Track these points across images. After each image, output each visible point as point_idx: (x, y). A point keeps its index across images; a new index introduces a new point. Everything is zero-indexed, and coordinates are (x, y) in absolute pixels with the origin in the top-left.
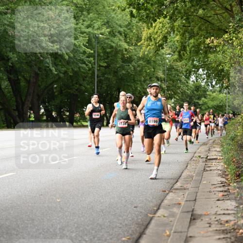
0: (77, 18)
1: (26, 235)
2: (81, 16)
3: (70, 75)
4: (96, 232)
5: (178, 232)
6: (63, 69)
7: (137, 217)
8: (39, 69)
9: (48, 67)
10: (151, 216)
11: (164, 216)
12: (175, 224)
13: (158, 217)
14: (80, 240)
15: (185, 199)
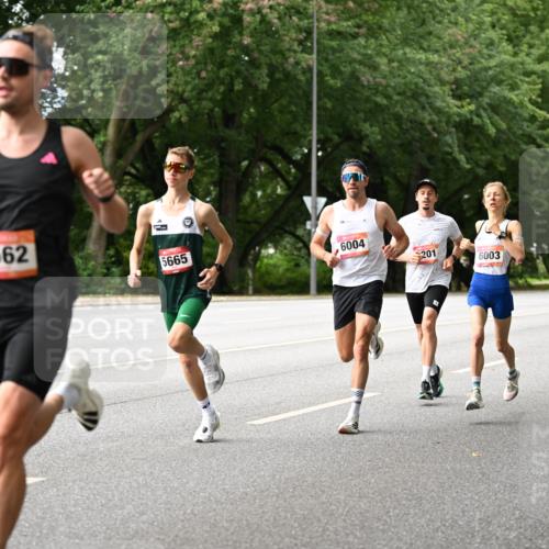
0: (516, 41)
2: (524, 36)
3: (500, 172)
6: (484, 157)
8: (430, 158)
9: (451, 154)
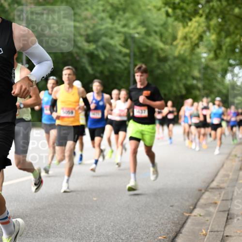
1: (63, 234)
4: (132, 230)
5: (215, 231)
7: (173, 216)
10: (187, 215)
11: (200, 216)
12: (212, 222)
13: (195, 216)
14: (116, 239)
15: (221, 198)
